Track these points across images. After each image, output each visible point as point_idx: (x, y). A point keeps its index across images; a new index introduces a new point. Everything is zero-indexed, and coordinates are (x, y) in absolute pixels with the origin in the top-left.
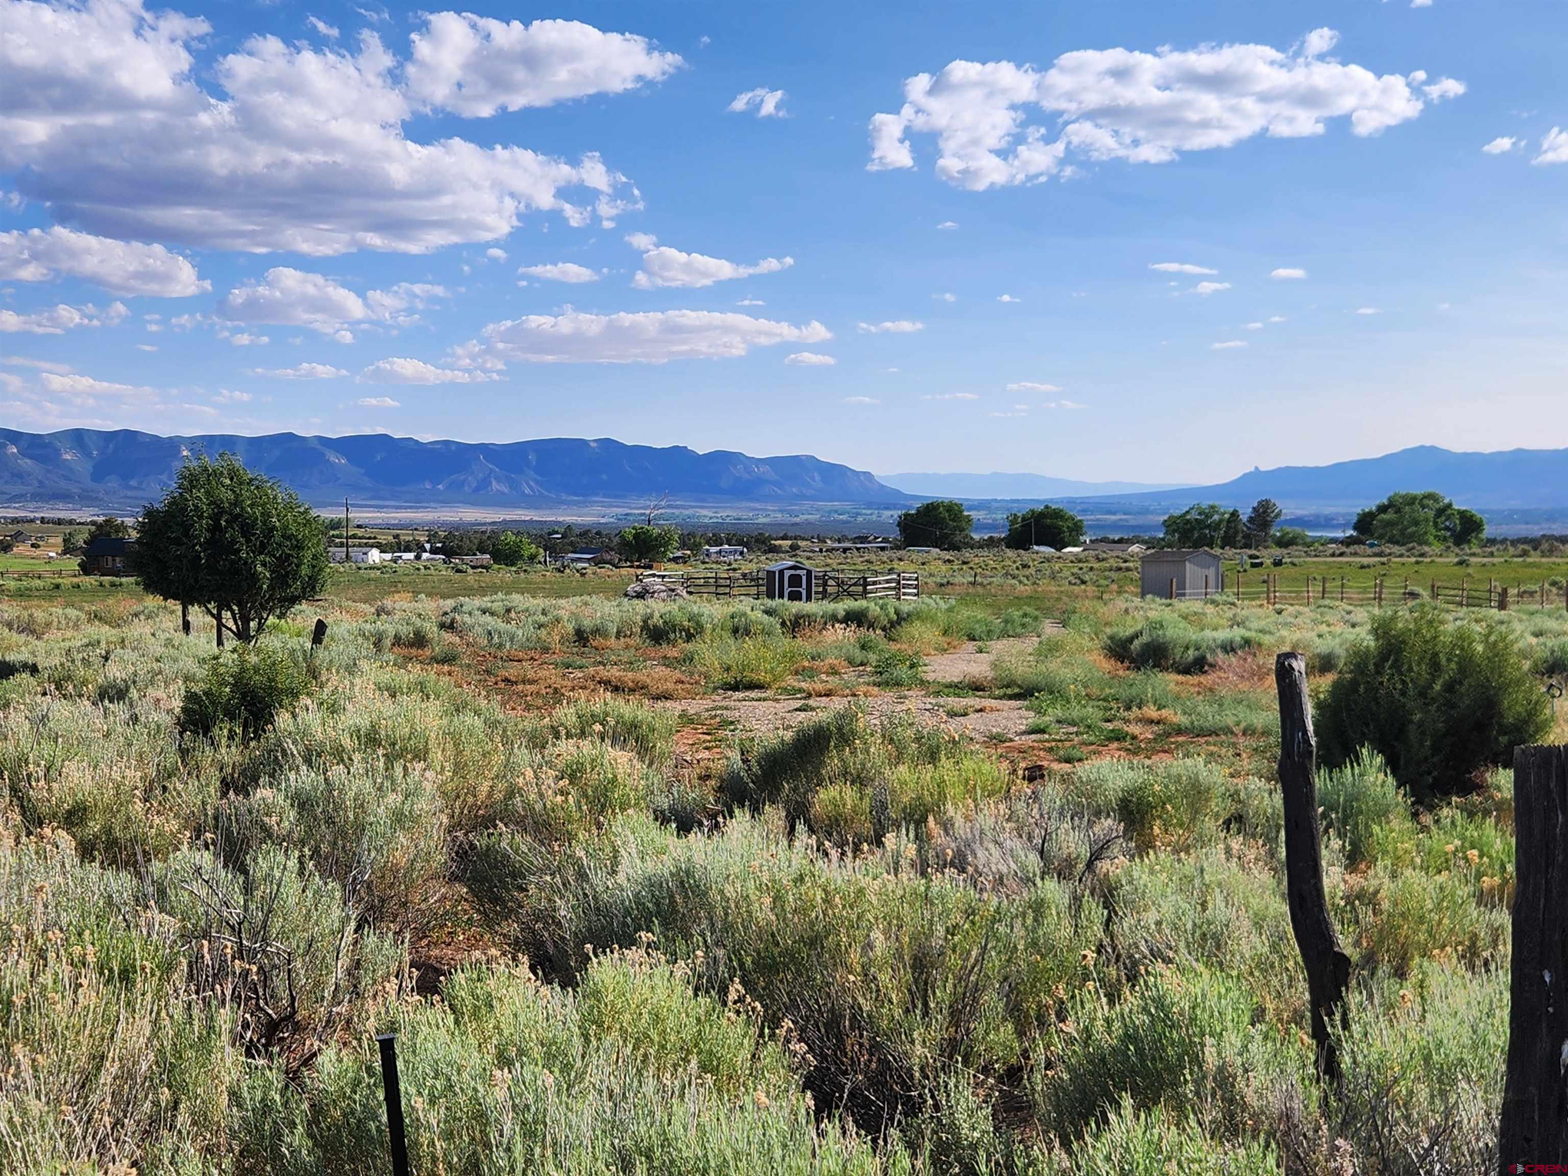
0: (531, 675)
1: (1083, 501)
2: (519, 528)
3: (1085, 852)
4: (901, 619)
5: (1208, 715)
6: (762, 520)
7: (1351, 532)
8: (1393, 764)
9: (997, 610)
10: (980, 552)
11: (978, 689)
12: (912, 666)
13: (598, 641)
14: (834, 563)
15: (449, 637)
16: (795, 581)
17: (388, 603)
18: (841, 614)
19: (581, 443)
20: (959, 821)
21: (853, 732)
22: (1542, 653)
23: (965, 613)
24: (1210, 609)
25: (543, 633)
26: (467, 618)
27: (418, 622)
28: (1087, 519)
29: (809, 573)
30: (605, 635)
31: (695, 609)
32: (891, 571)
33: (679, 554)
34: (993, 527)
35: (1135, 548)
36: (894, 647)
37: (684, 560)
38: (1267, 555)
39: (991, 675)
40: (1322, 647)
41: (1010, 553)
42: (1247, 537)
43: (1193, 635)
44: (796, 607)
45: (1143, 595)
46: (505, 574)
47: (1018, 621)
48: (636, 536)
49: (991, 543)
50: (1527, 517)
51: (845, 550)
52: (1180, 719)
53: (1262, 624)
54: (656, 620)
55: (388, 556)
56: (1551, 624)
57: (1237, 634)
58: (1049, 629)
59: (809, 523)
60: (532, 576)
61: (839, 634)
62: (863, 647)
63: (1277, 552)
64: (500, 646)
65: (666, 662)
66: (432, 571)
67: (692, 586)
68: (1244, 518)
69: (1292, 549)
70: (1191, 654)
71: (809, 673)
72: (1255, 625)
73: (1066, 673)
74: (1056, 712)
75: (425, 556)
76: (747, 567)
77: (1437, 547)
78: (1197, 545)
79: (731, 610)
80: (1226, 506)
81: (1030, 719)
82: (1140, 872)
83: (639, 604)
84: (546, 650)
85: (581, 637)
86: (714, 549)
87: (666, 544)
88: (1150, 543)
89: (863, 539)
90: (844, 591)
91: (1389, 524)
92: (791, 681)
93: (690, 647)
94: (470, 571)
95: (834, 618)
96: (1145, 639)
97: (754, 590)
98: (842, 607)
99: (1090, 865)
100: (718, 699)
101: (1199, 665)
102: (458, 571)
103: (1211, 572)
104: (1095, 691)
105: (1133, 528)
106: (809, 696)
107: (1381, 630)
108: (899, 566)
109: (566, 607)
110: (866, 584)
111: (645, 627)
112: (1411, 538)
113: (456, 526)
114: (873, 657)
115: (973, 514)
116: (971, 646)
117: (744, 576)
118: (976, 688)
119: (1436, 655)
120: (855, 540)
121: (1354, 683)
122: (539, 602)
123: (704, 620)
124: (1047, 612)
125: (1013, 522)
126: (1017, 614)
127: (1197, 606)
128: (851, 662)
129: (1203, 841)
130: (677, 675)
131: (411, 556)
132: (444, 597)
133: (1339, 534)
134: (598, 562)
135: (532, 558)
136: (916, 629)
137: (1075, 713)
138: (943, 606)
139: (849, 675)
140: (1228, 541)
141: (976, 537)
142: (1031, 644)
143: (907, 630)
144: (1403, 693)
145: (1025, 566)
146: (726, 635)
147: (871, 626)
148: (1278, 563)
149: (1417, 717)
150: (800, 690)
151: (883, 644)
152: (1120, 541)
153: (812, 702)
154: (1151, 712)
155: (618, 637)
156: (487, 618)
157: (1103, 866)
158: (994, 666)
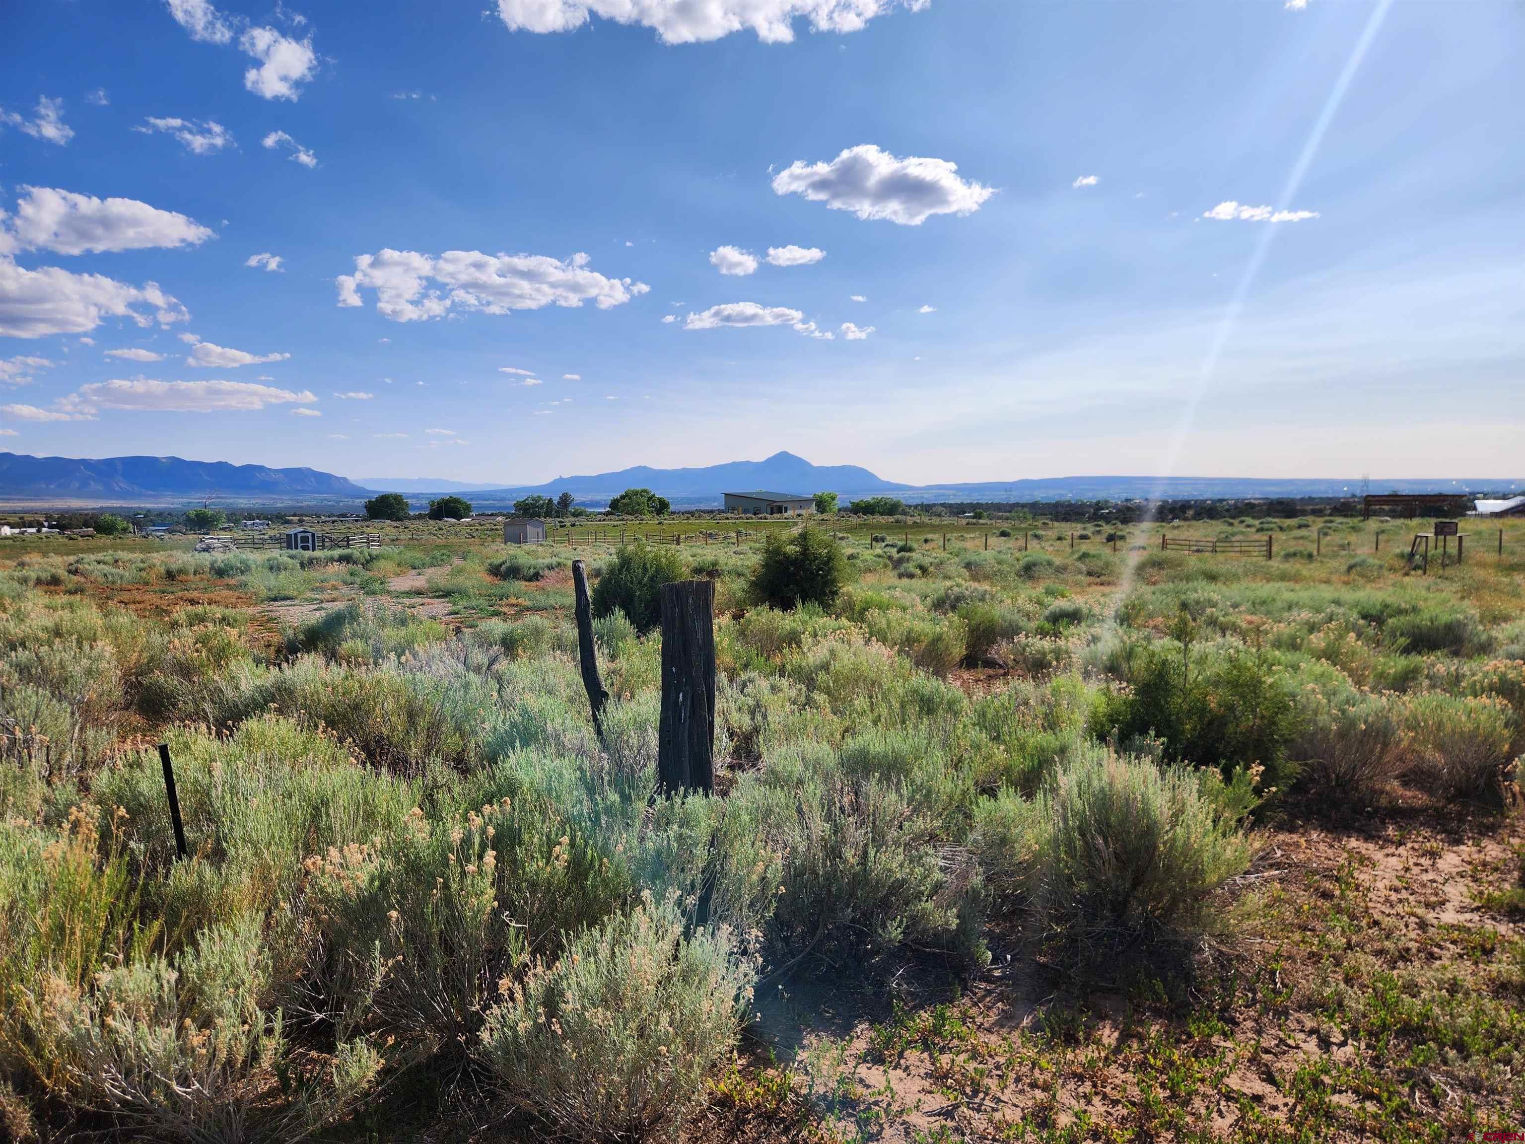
0: (138, 598)
1: (470, 494)
2: (114, 511)
3: (486, 662)
4: (372, 559)
5: (542, 600)
6: (279, 505)
7: (608, 509)
8: (628, 615)
9: (426, 552)
10: (415, 522)
11: (420, 593)
12: (382, 583)
13: (182, 577)
14: (327, 529)
15: (75, 578)
16: (305, 539)
17: (26, 559)
18: (336, 557)
19: (153, 460)
20: (421, 652)
21: (358, 614)
22: (695, 565)
23: (409, 555)
24: (540, 549)
25: (144, 574)
26: (87, 566)
27: (53, 571)
28: (473, 503)
29: (313, 535)
30: (187, 574)
31: (244, 556)
32: (362, 533)
33: (226, 525)
34: (421, 508)
35: (500, 519)
36: (369, 574)
37: (230, 529)
38: (568, 521)
39: (426, 586)
40: (596, 565)
41: (431, 522)
42: (557, 512)
43: (532, 561)
44: (308, 554)
45: (505, 543)
46: (105, 540)
47: (440, 558)
48: (197, 515)
49: (420, 517)
50: (689, 501)
51: (333, 522)
52: (528, 603)
53: (567, 555)
54: (219, 564)
55: (17, 531)
56: (699, 551)
57: (554, 561)
58: (457, 562)
59: (308, 506)
60: (125, 541)
61: (336, 568)
62: (351, 574)
63: (572, 519)
64: (114, 583)
65: (229, 587)
66: (52, 539)
67: (241, 544)
68: (555, 502)
69: (580, 518)
70: (532, 571)
71: (322, 590)
72: (563, 556)
73: (468, 583)
74: (464, 603)
75: (44, 530)
76: (272, 533)
77: (647, 517)
78: (532, 517)
79: (267, 556)
80: (546, 496)
81: (450, 607)
82: (514, 667)
83: (206, 555)
84: (147, 584)
85: (170, 575)
86: (249, 523)
87: (217, 520)
88: (507, 516)
89: (344, 516)
90: (335, 545)
91: (626, 505)
92: (309, 594)
93: (243, 578)
94: (80, 539)
95: (332, 560)
96: (508, 564)
97: (278, 546)
98: (337, 553)
99: (488, 668)
100: (265, 606)
101: (536, 577)
102: (71, 539)
103: (540, 530)
104: (484, 592)
105: (498, 508)
106: (322, 602)
107: (621, 553)
108: (368, 530)
109: (157, 558)
110: (348, 540)
111: (212, 568)
112: (636, 512)
113: (67, 511)
114: (358, 580)
115: (409, 501)
116: (414, 572)
117: (271, 538)
118: (419, 593)
119: (645, 564)
120: (338, 516)
121: (610, 579)
122: (137, 556)
123: (250, 563)
124: (455, 553)
125: (432, 506)
126: (438, 554)
127: (534, 547)
128: (345, 583)
129: (541, 654)
130: (237, 594)
131: (34, 530)
132: (68, 554)
133: (603, 510)
134: (171, 532)
135: (125, 530)
136: (382, 563)
137: (474, 603)
138: (396, 551)
139: (345, 590)
140: (548, 514)
141: (412, 513)
142: (447, 569)
143: (375, 564)
144: (632, 583)
145: (440, 529)
146: (266, 571)
147: (355, 563)
148: (573, 525)
149: (638, 593)
150: (316, 599)
151: (363, 572)
152: (492, 515)
153: (323, 605)
154: (513, 601)
155: (195, 574)
156: (101, 566)
157: (495, 667)
158: (428, 581)
